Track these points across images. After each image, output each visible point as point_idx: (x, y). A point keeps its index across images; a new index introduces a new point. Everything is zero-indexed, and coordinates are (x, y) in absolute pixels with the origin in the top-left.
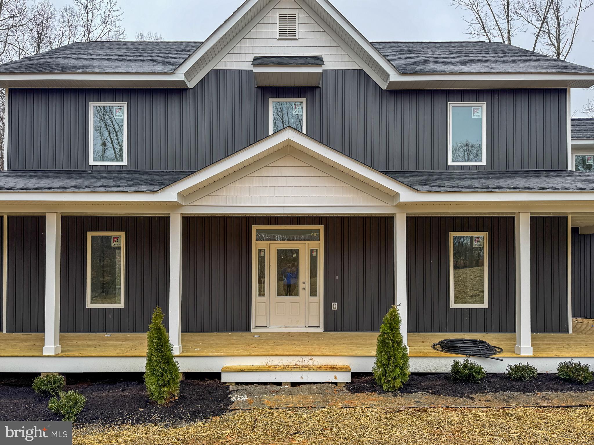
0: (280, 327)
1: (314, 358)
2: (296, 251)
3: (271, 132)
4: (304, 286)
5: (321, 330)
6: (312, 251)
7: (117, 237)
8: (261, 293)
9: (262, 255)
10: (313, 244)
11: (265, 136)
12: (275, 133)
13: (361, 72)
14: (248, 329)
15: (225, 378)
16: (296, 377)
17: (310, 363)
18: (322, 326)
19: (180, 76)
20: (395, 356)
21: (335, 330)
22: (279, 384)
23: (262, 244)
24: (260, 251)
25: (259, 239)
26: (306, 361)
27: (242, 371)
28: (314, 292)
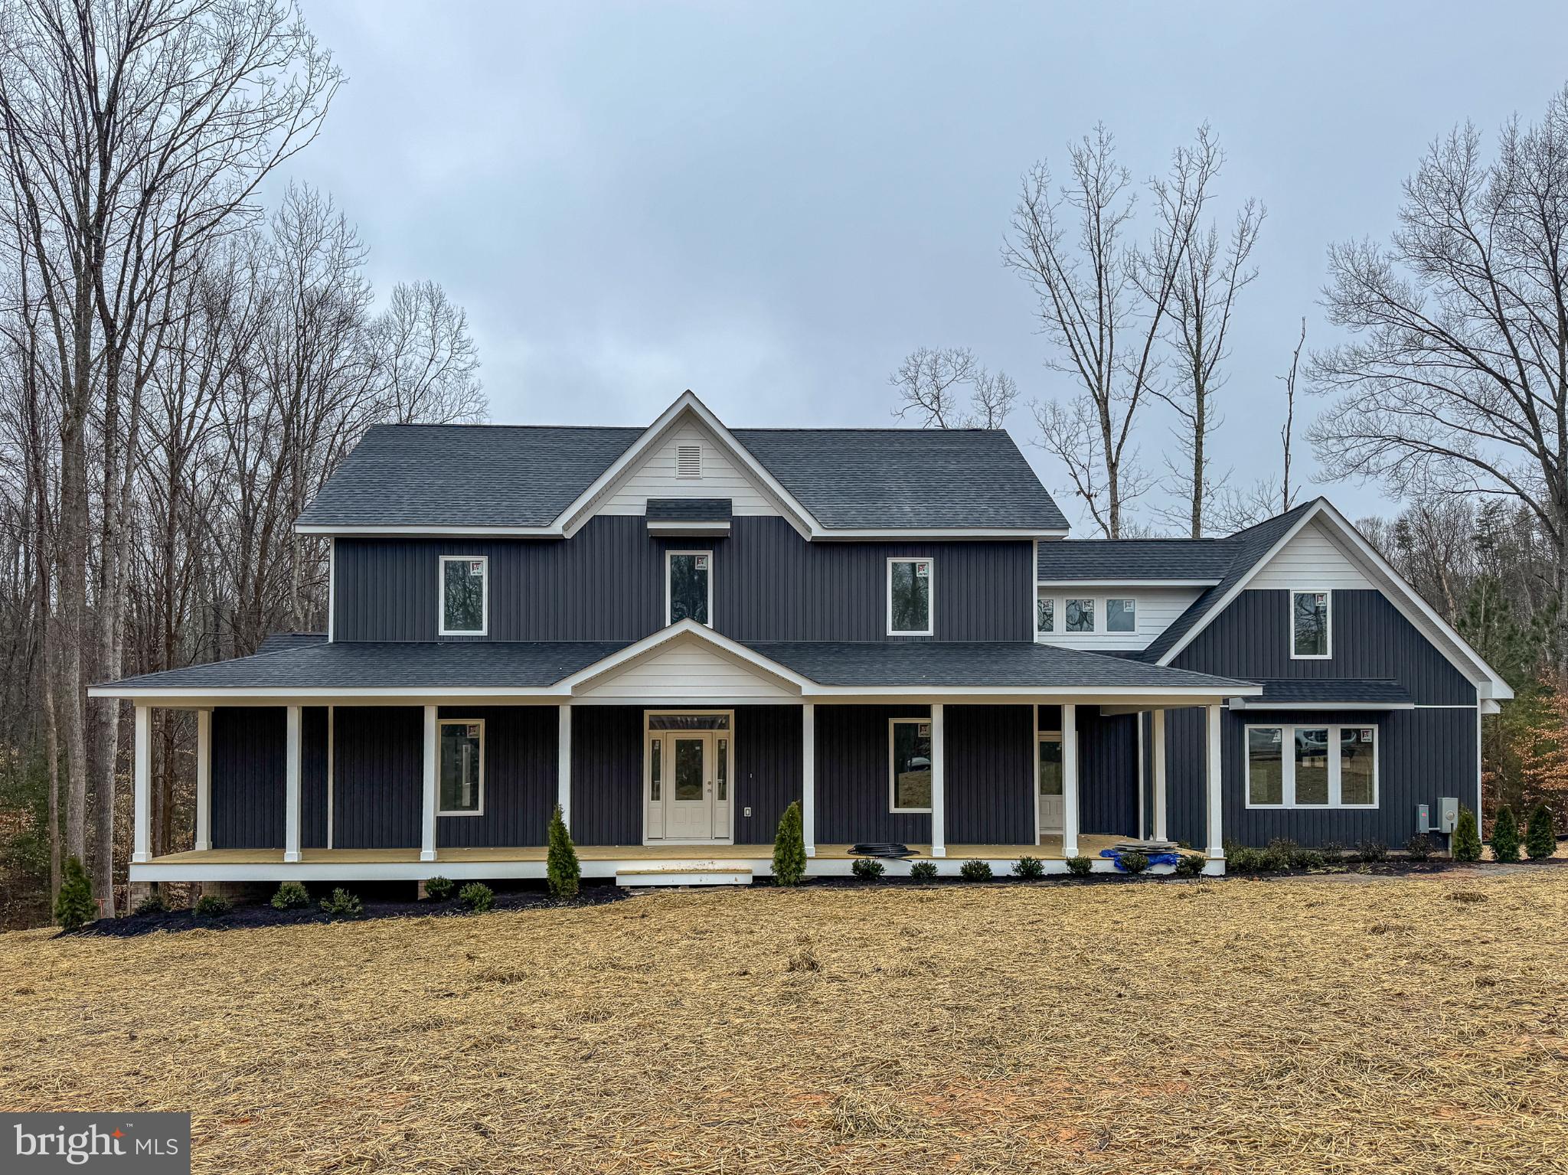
0: (679, 839)
1: (715, 861)
2: (700, 743)
3: (668, 623)
4: (710, 787)
5: (731, 842)
6: (720, 741)
7: (474, 726)
8: (656, 796)
9: (656, 748)
10: (721, 734)
11: (660, 627)
12: (673, 622)
13: (780, 519)
14: (638, 842)
15: (621, 882)
16: (695, 880)
17: (711, 867)
18: (732, 837)
19: (556, 529)
20: (790, 851)
21: (748, 841)
22: (676, 887)
23: (658, 734)
24: (654, 742)
25: (652, 727)
26: (708, 865)
27: (639, 873)
28: (722, 796)
